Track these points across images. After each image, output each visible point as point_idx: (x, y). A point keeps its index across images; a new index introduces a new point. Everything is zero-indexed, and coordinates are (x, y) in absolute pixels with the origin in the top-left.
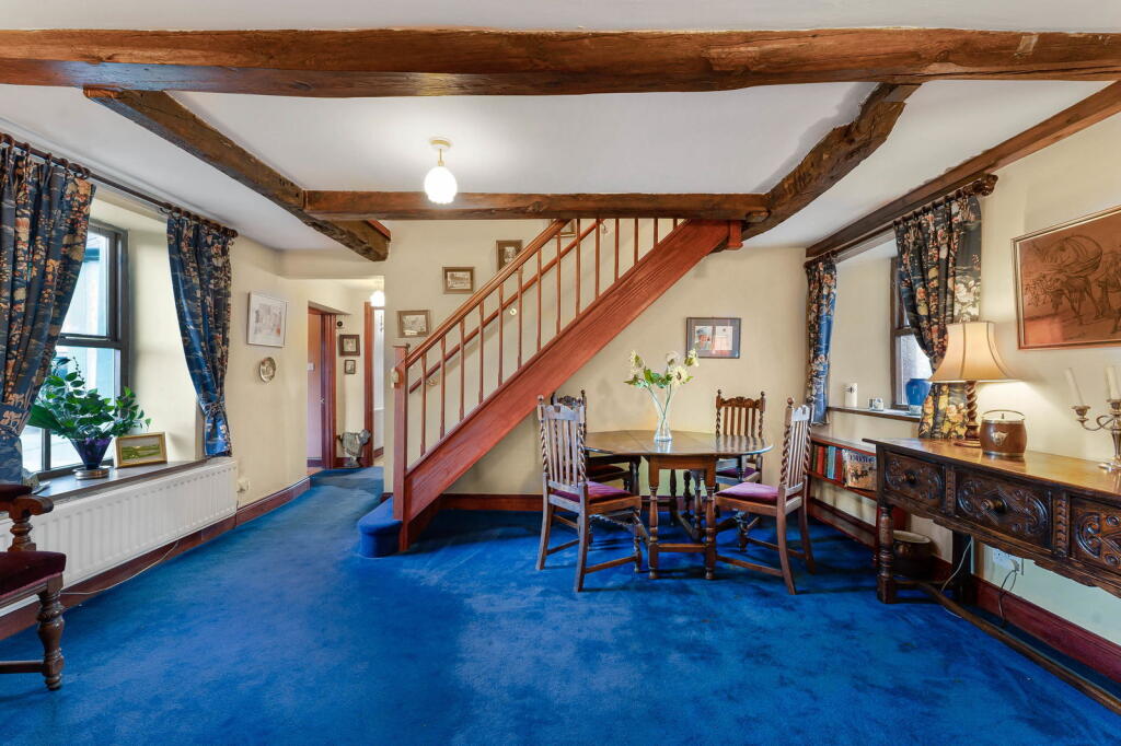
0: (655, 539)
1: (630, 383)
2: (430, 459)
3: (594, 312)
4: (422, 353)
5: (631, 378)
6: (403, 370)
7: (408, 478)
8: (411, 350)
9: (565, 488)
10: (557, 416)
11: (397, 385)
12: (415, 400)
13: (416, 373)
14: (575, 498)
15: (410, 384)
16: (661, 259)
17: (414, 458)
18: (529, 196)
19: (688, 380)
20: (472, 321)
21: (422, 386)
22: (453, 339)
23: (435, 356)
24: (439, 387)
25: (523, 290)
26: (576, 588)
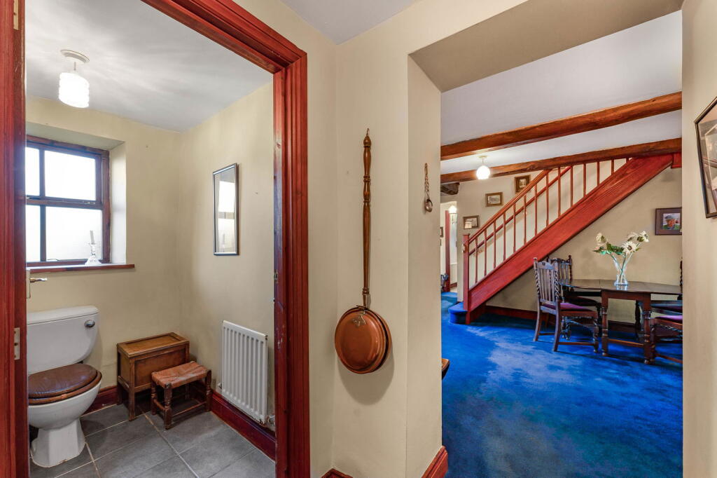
0: (606, 335)
1: (597, 251)
2: (479, 285)
3: (569, 214)
4: (476, 237)
5: (598, 248)
6: (467, 245)
7: (469, 293)
8: (470, 236)
9: (548, 303)
10: (543, 267)
11: (464, 252)
12: (472, 258)
13: (473, 246)
14: (553, 308)
15: (470, 251)
16: (617, 181)
17: (472, 284)
18: (527, 163)
19: (637, 250)
20: (500, 222)
21: (475, 252)
22: (490, 230)
23: (481, 238)
24: (484, 253)
25: (527, 205)
26: (553, 350)
